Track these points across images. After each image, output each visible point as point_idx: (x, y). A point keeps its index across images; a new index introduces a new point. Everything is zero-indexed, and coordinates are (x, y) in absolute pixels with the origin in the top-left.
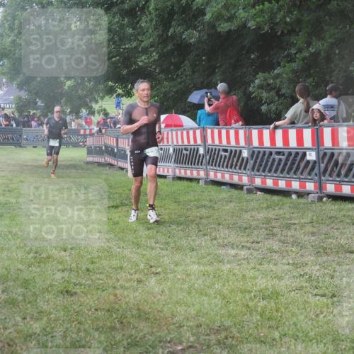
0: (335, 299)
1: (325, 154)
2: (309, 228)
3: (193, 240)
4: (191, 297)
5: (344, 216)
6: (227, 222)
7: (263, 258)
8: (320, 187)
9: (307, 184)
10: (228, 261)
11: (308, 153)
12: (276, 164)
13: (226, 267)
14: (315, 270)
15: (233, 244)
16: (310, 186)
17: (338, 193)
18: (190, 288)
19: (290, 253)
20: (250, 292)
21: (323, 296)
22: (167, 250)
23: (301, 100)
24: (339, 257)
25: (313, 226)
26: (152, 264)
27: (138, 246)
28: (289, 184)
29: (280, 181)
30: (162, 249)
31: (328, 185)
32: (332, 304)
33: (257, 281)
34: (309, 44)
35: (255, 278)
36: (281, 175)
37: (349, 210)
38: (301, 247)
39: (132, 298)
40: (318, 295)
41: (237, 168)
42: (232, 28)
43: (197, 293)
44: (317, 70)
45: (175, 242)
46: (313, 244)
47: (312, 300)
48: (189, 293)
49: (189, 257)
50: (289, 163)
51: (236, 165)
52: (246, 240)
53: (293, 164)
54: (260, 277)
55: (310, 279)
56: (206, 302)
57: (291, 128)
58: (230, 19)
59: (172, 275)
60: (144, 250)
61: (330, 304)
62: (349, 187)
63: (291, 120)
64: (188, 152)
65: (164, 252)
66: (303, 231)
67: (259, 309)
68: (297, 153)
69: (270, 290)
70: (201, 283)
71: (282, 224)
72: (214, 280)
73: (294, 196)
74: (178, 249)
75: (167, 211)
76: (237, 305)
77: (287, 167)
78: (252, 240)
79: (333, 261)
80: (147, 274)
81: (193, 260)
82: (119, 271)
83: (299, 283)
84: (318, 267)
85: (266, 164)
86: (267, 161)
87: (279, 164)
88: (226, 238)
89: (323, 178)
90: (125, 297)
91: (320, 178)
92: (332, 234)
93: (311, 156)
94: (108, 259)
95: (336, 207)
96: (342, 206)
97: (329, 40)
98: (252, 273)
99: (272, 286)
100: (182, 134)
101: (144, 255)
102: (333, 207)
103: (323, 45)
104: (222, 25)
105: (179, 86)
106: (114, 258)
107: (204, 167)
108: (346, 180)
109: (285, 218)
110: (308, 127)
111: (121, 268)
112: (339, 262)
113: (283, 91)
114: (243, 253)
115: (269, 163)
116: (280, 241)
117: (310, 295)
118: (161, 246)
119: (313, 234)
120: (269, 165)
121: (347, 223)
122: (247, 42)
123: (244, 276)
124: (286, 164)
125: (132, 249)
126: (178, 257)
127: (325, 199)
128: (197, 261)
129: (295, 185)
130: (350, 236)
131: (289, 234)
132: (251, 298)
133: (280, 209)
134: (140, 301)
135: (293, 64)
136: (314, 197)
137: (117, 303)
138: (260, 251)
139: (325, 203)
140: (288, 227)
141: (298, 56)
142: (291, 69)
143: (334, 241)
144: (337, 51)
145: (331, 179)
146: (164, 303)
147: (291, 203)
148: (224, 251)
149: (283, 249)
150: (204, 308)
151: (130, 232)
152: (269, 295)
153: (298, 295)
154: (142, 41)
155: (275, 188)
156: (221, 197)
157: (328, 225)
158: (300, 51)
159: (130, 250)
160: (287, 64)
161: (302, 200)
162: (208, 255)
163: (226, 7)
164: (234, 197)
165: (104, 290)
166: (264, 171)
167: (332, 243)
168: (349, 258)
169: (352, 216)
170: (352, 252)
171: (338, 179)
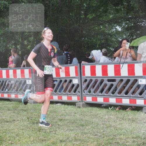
5: (5, 107)
24: (2, 124)
37: (7, 104)
62: (7, 95)
95: (2, 103)
96: (4, 103)
108: (5, 92)
112: (2, 127)
121: (6, 110)
130: (7, 115)
144: (2, 39)
168: (6, 124)
169: (8, 107)
170: (7, 122)
171: (2, 92)
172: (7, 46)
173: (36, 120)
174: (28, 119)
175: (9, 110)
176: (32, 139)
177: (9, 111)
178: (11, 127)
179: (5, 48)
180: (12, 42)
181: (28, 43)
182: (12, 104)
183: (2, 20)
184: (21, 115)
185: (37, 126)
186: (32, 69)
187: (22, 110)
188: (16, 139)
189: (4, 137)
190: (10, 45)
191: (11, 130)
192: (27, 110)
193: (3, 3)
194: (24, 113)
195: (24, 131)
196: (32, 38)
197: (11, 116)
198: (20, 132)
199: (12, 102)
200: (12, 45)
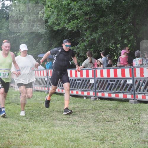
0: (102, 141)
1: (98, 80)
2: (91, 111)
3: (42, 117)
4: (41, 142)
5: (106, 106)
6: (57, 109)
7: (72, 124)
8: (96, 94)
9: (90, 93)
10: (57, 126)
11: (91, 80)
12: (77, 84)
13: (56, 129)
14: (93, 129)
15: (59, 119)
16: (91, 94)
17: (103, 97)
18: (41, 138)
19: (83, 122)
20: (66, 139)
21: (97, 140)
22: (31, 121)
23: (89, 58)
24: (103, 124)
25: (93, 111)
26: (25, 128)
27: (19, 120)
28: (83, 93)
29: (79, 92)
30: (29, 121)
31: (99, 93)
32: (100, 144)
33: (69, 134)
34: (91, 35)
35: (68, 133)
36: (80, 89)
37: (107, 104)
38: (88, 119)
39: (16, 142)
40: (95, 140)
41: (61, 86)
42: (60, 28)
43: (44, 140)
44: (95, 45)
45: (35, 118)
46: (93, 118)
47: (92, 142)
48: (41, 140)
49: (40, 124)
50: (83, 84)
51: (61, 85)
52: (65, 117)
53: (84, 84)
54: (71, 132)
55: (91, 133)
56: (48, 144)
57: (84, 69)
58: (59, 24)
59: (33, 132)
60: (22, 122)
61: (100, 143)
62: (108, 94)
63: (84, 66)
64: (40, 80)
65: (30, 123)
66: (88, 113)
67: (70, 146)
68: (86, 80)
69: (75, 138)
70: (46, 136)
71: (80, 110)
72: (51, 134)
73: (85, 98)
74: (36, 121)
75: (31, 105)
76: (61, 145)
77: (82, 86)
78: (67, 117)
79: (101, 125)
80: (22, 132)
81: (42, 126)
82: (10, 131)
83: (87, 135)
84: (95, 128)
85: (73, 85)
86: (74, 83)
87: (79, 85)
88: (56, 116)
89: (97, 90)
90: (13, 142)
91: (96, 91)
92: (100, 114)
93: (92, 81)
94: (6, 126)
95: (102, 102)
96: (105, 102)
97: (99, 33)
98: (67, 131)
99: (76, 136)
100: (38, 72)
101: (21, 124)
102: (101, 102)
103: (97, 35)
104: (55, 27)
105: (37, 52)
106: (9, 125)
107: (47, 86)
108: (106, 91)
109: (81, 107)
110: (91, 69)
111: (11, 130)
112: (103, 126)
113: (81, 54)
114: (64, 122)
115: (75, 84)
116: (79, 117)
117: (91, 140)
118: (29, 120)
119: (93, 114)
120: (74, 85)
121: (107, 109)
122: (65, 34)
123: (64, 132)
124: (81, 84)
125: (16, 121)
126: (36, 124)
127: (97, 99)
128: (44, 126)
129: (85, 93)
130: (108, 114)
131: (83, 114)
132: (67, 142)
133: (79, 103)
134: (19, 144)
135: (85, 43)
136: (93, 98)
137: (9, 145)
138: (70, 122)
139: (97, 101)
140: (82, 111)
141: (86, 40)
142: (83, 45)
143: (101, 117)
144: (103, 38)
145: (100, 91)
146: (30, 144)
147: (84, 101)
148: (55, 122)
149: (80, 120)
150: (47, 146)
151: (15, 114)
152: (74, 140)
153: (86, 140)
154: (22, 33)
155: (77, 95)
156: (54, 99)
157: (99, 110)
158: (87, 38)
159: (15, 122)
160: (82, 43)
161: (88, 100)
162: (49, 123)
163: (57, 19)
164: (60, 99)
165: (4, 140)
166: (72, 87)
167: (100, 117)
168: (108, 124)
169: (109, 106)
170: (109, 121)
171: (103, 91)
172: (107, 45)
173: (137, 121)
174: (129, 119)
175: (110, 109)
176: (134, 140)
177: (110, 111)
178: (113, 127)
179: (105, 48)
180: (113, 41)
181: (128, 42)
182: (112, 103)
183: (104, 19)
184: (121, 114)
185: (138, 127)
186: (132, 68)
187: (123, 109)
188: (118, 139)
189: (106, 136)
190: (110, 45)
191: (112, 130)
192: (128, 110)
193: (106, 2)
194: (125, 113)
195: (125, 131)
196: (132, 37)
197: (112, 115)
198: (121, 132)
199: (112, 102)
200: (112, 44)
